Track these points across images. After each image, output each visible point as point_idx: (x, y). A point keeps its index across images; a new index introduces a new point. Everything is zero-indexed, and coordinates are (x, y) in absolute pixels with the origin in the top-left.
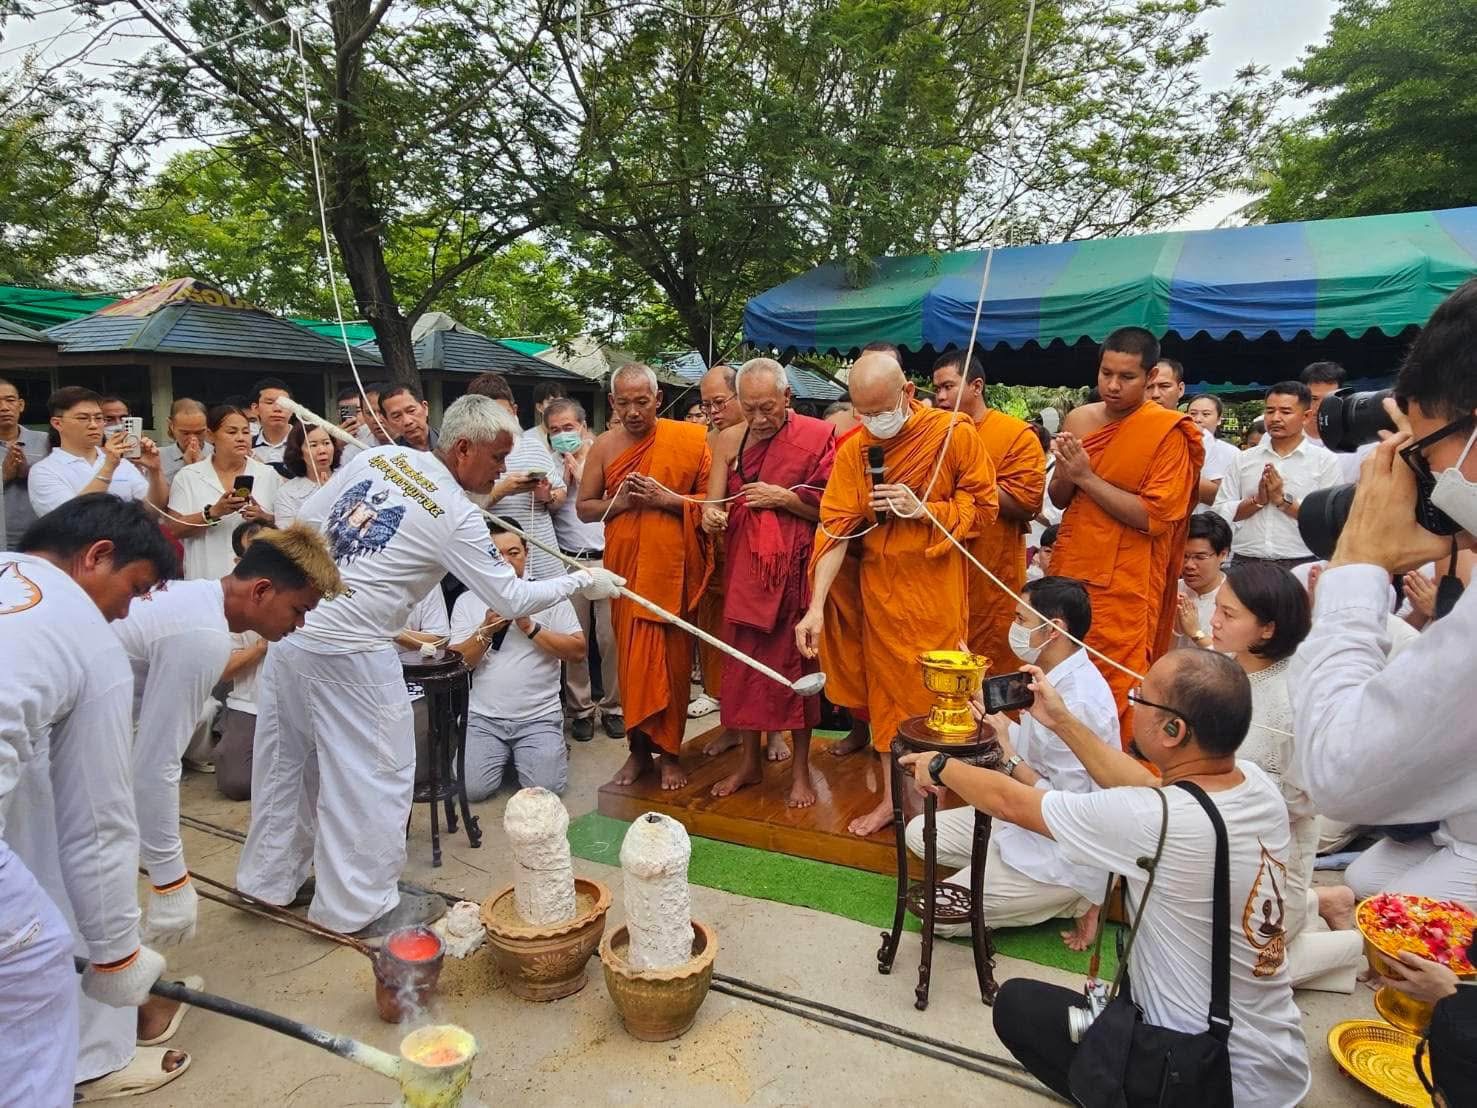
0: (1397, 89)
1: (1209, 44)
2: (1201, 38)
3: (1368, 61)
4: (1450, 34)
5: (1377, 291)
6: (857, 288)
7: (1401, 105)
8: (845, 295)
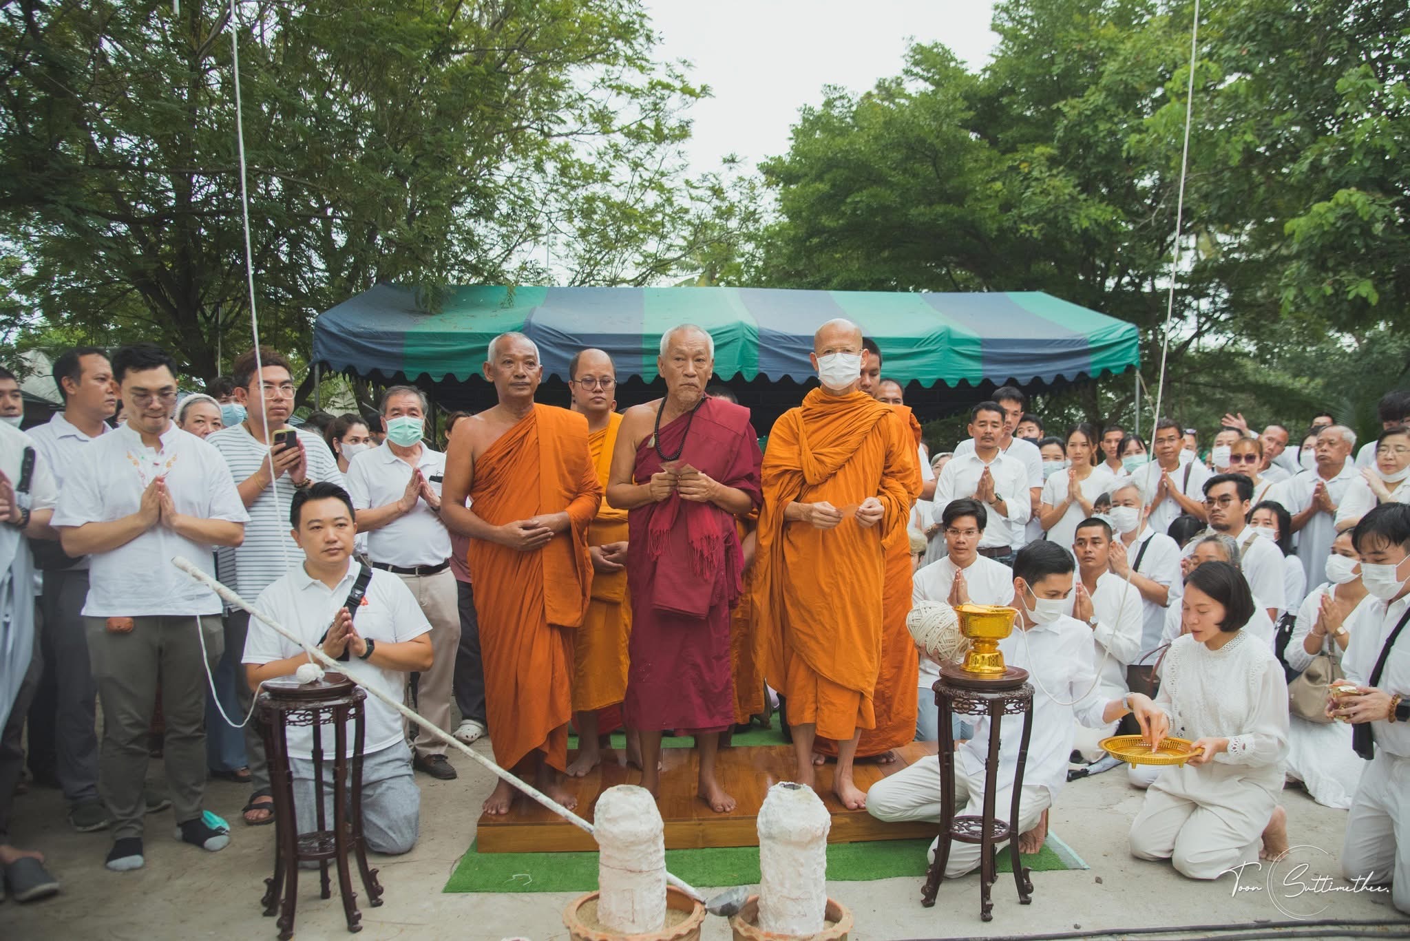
0: (865, 192)
1: (693, 129)
2: (688, 123)
3: (837, 167)
4: (896, 156)
5: (915, 350)
6: (431, 314)
7: (868, 206)
8: (421, 319)
